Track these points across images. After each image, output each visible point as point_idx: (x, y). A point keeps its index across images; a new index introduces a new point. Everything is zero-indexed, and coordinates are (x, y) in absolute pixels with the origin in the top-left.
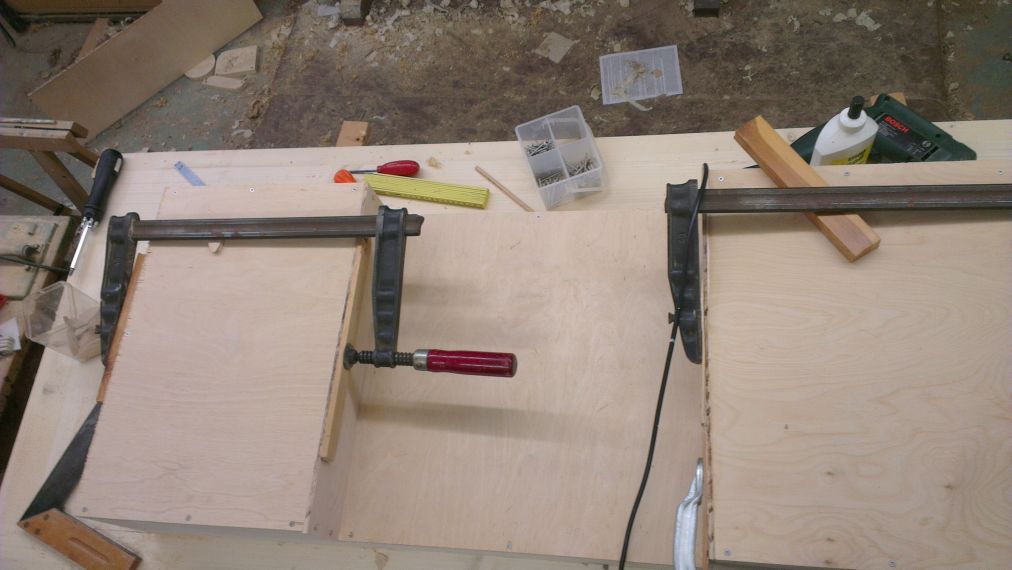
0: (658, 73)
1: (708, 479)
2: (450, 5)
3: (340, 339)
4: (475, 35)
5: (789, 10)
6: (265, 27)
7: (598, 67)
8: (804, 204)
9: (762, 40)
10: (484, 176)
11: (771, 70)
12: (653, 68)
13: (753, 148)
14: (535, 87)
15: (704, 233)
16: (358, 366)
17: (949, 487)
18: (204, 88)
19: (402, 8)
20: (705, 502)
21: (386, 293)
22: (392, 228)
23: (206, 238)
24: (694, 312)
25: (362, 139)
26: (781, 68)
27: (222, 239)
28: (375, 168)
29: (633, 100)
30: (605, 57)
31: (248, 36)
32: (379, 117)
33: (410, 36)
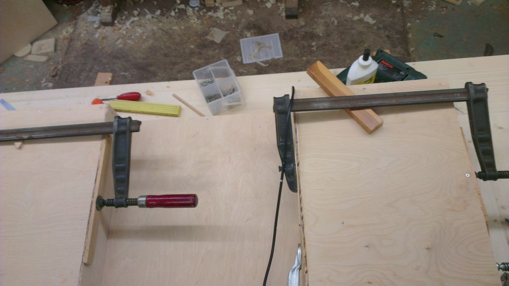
0: (270, 47)
1: (304, 255)
2: (160, 15)
3: (93, 194)
4: (174, 29)
5: (331, 15)
6: (59, 28)
7: (240, 44)
8: (344, 105)
9: (320, 30)
10: (178, 99)
11: (325, 45)
12: (268, 45)
13: (317, 77)
14: (208, 55)
15: (295, 122)
16: (105, 208)
17: (428, 249)
18: (25, 61)
19: (134, 16)
20: (303, 268)
21: (120, 165)
22: (123, 128)
23: (13, 140)
24: (292, 165)
25: (109, 82)
26: (330, 43)
27: (23, 140)
28: (116, 97)
29: (258, 61)
30: (243, 39)
31: (49, 34)
32: (124, 73)
33: (139, 30)
